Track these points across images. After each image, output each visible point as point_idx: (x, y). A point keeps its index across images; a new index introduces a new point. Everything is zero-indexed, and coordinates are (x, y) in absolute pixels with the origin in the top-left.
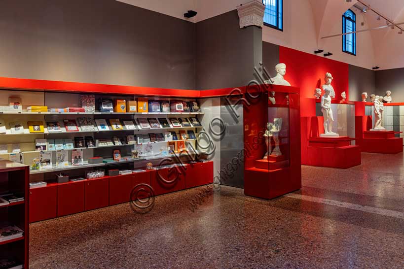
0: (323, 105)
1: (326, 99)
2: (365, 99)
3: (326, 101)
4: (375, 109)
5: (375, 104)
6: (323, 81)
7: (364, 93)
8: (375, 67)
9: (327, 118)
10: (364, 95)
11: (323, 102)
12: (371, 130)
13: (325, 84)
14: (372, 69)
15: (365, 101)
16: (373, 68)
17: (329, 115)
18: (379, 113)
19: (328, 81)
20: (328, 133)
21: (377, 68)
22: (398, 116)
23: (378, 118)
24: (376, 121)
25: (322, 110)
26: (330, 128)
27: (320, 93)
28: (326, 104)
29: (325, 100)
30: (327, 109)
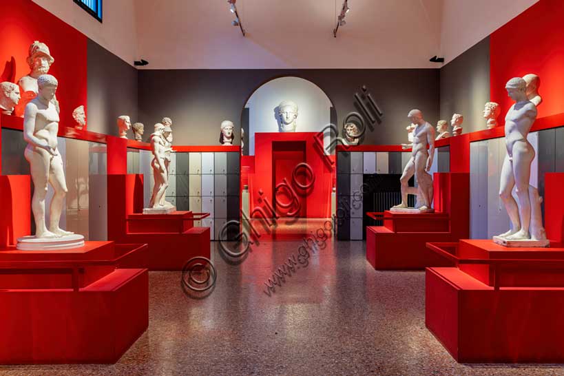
0: (30, 134)
1: (42, 111)
2: (124, 133)
3: (43, 122)
4: (156, 158)
5: (157, 146)
6: (21, 66)
7: (122, 117)
8: (138, 60)
9: (45, 181)
10: (123, 122)
11: (30, 125)
12: (146, 211)
13: (29, 75)
14: (132, 64)
15: (124, 137)
16: (136, 63)
17: (51, 169)
18: (163, 167)
19: (40, 65)
20: (48, 233)
21: (145, 63)
22: (186, 174)
23: (163, 182)
24: (156, 189)
25: (29, 153)
26: (56, 217)
27: (16, 97)
28: (43, 133)
29: (38, 116)
30: (48, 148)
